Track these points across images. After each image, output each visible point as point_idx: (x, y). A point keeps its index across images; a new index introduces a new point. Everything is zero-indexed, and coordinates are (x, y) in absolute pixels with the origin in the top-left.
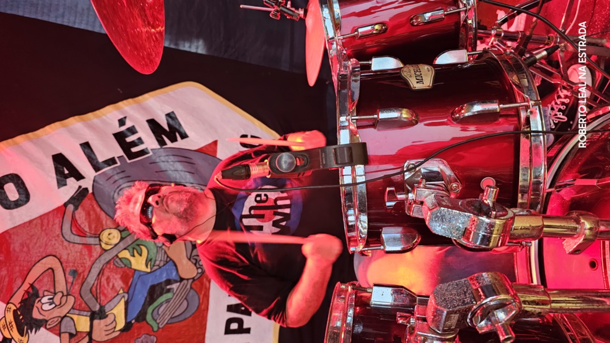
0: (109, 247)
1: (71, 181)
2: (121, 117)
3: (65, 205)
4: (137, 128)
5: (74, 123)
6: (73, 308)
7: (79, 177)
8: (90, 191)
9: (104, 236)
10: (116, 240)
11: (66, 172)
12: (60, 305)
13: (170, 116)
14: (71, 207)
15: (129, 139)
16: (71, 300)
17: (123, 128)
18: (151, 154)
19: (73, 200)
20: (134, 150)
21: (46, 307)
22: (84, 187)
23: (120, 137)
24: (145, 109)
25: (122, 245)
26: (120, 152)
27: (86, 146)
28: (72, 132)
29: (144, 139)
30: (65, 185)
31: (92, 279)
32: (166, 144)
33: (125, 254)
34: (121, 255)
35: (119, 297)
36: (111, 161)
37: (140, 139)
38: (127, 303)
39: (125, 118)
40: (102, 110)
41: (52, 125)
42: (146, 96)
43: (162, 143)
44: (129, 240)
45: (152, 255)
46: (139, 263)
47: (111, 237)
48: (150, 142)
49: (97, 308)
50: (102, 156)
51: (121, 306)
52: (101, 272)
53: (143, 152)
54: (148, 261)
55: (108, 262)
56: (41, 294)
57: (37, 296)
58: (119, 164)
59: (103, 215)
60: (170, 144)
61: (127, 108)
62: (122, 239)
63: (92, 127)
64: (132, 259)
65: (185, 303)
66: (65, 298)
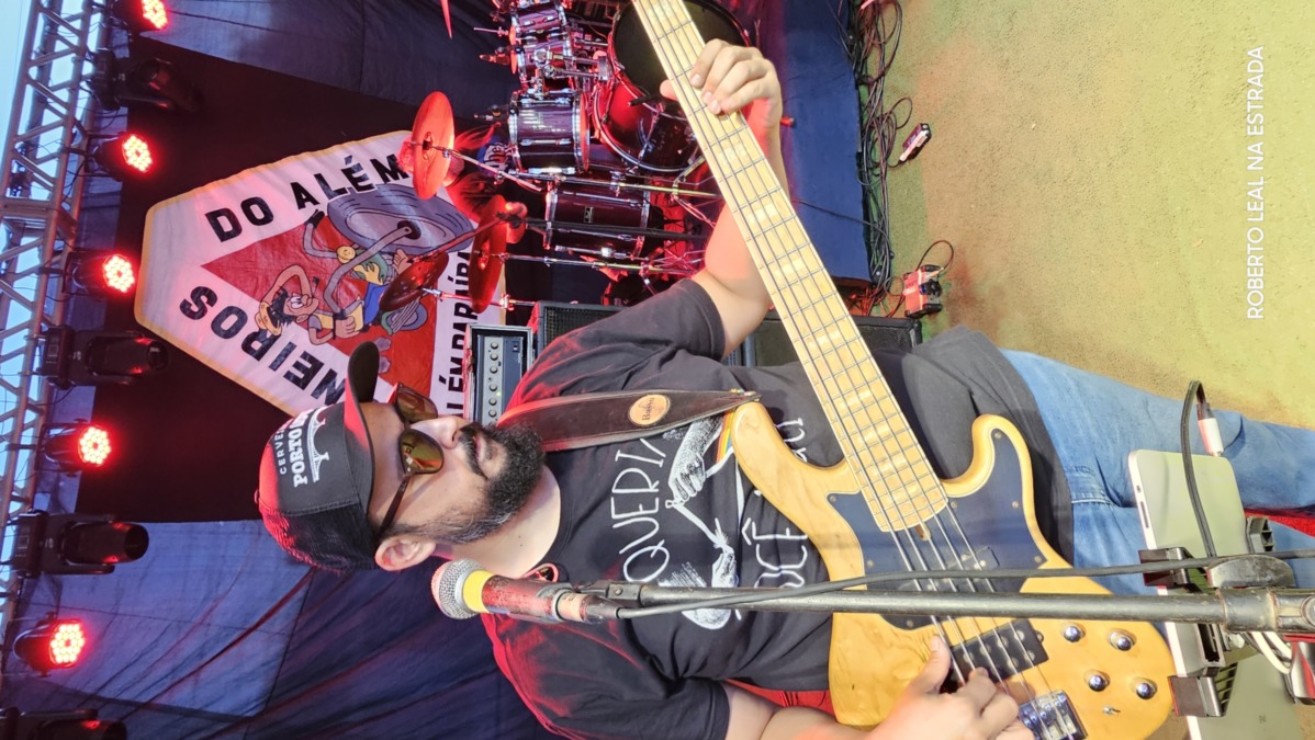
0: (345, 262)
1: (308, 204)
2: (347, 155)
3: (306, 224)
4: (362, 166)
5: (306, 157)
6: (318, 308)
7: (315, 202)
8: (326, 214)
9: (341, 251)
10: (352, 256)
11: (304, 197)
12: (306, 305)
13: (391, 158)
14: (310, 226)
15: (355, 175)
16: (316, 302)
17: (349, 166)
18: (376, 188)
19: (311, 220)
20: (361, 184)
21: (295, 306)
22: (320, 210)
23: (348, 173)
24: (367, 151)
25: (357, 261)
26: (350, 185)
27: (319, 177)
28: (307, 166)
29: (369, 175)
30: (304, 206)
31: (332, 286)
32: (388, 180)
33: (359, 268)
34: (356, 269)
35: (357, 303)
36: (341, 191)
37: (365, 175)
38: (364, 308)
39: (351, 157)
40: (329, 149)
41: (289, 158)
42: (368, 139)
43: (386, 180)
44: (362, 257)
45: (384, 272)
46: (372, 277)
47: (347, 253)
48: (374, 178)
49: (338, 311)
50: (334, 187)
51: (360, 309)
52: (340, 281)
53: (370, 187)
54: (380, 276)
55: (345, 274)
56: (289, 294)
57: (287, 296)
58: (349, 193)
59: (339, 235)
60: (392, 181)
61: (351, 148)
62: (356, 256)
63: (322, 162)
64: (365, 273)
65: (415, 316)
66: (310, 300)
